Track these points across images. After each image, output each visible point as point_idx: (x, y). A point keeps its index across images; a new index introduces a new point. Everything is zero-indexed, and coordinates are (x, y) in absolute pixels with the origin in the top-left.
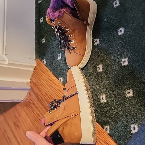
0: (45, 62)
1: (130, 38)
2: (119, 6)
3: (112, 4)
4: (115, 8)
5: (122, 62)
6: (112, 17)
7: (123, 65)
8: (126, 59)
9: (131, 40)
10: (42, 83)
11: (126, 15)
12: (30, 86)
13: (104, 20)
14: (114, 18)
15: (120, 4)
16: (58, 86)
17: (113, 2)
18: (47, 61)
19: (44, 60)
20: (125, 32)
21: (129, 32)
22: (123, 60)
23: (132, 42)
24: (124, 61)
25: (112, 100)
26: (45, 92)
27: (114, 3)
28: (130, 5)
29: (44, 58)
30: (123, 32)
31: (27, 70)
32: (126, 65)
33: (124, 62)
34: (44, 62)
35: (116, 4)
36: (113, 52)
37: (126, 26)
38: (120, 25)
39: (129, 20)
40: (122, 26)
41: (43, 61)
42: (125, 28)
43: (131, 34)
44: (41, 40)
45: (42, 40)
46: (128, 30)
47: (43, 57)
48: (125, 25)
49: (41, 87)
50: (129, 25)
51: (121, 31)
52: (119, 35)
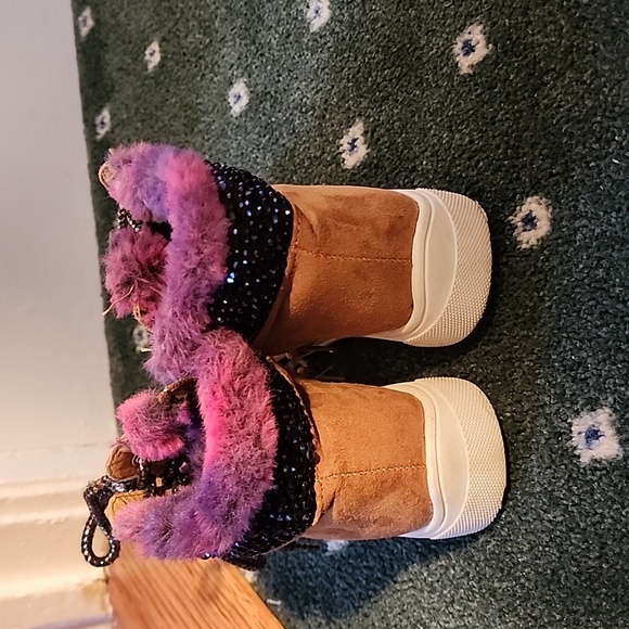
1: (600, 259)
2: (487, 57)
4: (465, 80)
5: (578, 440)
6: (457, 136)
7: (585, 460)
8: (603, 418)
9: (607, 271)
11: (546, 107)
12: (107, 601)
13: (414, 169)
14: (471, 142)
15: (495, 45)
17: (450, 43)
20: (555, 222)
21: (584, 222)
22: (580, 425)
23: (617, 290)
24: (584, 429)
27: (458, 48)
28: (560, 37)
30: (543, 227)
31: (67, 520)
32: (610, 463)
33: (593, 435)
35: (467, 54)
36: (504, 370)
37: (557, 183)
38: (518, 178)
39: (571, 136)
40: (535, 188)
42: (553, 193)
43: (598, 230)
44: (132, 333)
45: (136, 332)
46: (576, 207)
48: (552, 175)
50: (576, 174)
51: (530, 221)
52: (524, 246)
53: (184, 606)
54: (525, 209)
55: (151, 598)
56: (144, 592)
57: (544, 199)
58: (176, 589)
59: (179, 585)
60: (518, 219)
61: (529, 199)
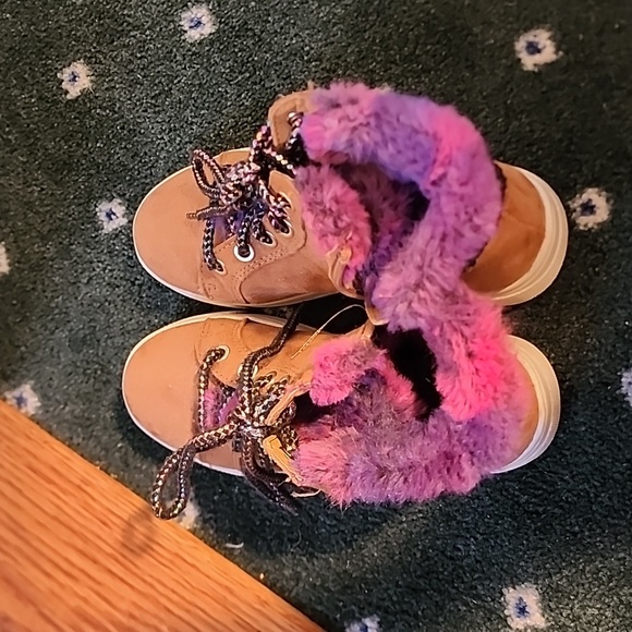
0: (33, 403)
3: (503, 46)
10: (36, 543)
16: (177, 555)
17: (512, 39)
18: (44, 397)
19: (26, 390)
22: (630, 377)
25: (590, 611)
26: (74, 602)
27: (521, 45)
29: (23, 377)
30: (602, 215)
34: (20, 401)
35: (532, 53)
37: (620, 181)
38: (580, 170)
41: (17, 393)
47: (14, 371)
49: (33, 574)
51: (588, 208)
52: (582, 228)
53: (95, 562)
54: (585, 197)
55: (28, 558)
56: (13, 553)
57: (604, 193)
58: (80, 544)
59: (86, 540)
60: (575, 205)
61: (590, 190)
